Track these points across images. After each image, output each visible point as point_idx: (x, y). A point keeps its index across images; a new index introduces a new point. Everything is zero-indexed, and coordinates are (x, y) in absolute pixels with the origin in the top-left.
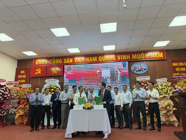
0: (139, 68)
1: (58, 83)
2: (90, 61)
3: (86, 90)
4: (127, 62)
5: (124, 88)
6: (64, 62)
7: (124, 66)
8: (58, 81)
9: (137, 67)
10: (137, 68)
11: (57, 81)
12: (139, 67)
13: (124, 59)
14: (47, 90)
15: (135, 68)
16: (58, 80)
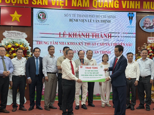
0: (150, 24)
1: (26, 39)
2: (78, 6)
3: (81, 54)
4: (135, 13)
5: (144, 54)
6: (33, 3)
7: (131, 18)
8: (25, 35)
9: (148, 22)
10: (147, 24)
11: (23, 35)
12: (151, 21)
13: (131, 8)
14: (19, 52)
15: (145, 24)
16: (24, 33)
